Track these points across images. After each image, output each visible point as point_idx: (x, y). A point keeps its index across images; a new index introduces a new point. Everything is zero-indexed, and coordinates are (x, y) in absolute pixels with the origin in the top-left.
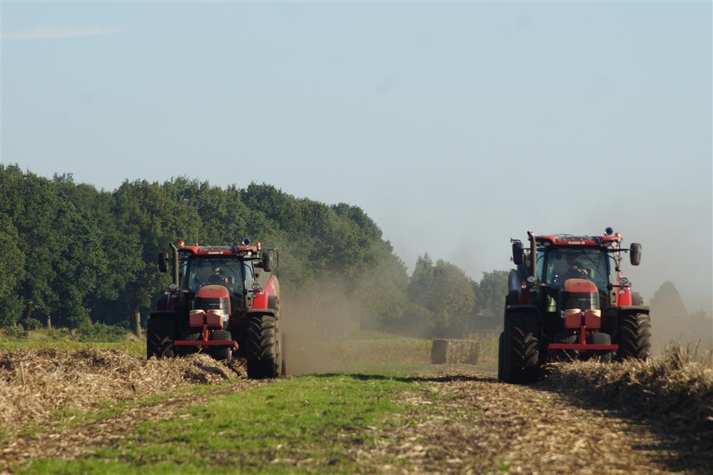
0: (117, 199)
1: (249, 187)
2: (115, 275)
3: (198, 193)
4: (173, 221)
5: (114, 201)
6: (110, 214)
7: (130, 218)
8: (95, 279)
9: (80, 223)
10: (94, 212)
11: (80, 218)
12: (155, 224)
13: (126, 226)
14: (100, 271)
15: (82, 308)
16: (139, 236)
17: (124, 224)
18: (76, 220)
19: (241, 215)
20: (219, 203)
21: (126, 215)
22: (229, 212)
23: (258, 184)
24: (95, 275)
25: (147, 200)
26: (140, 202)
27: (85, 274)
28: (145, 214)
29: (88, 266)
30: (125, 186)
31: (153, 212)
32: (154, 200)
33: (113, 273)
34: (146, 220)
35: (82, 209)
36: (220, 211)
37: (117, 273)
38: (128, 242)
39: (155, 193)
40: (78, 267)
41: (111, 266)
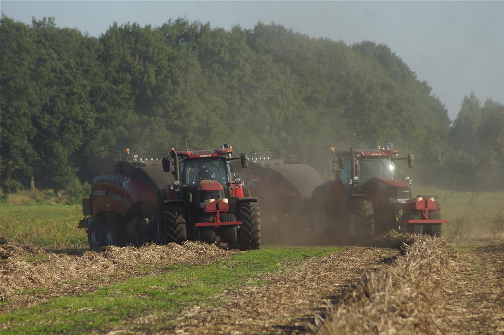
0: (105, 45)
1: (256, 27)
2: (104, 130)
3: (198, 36)
4: (169, 68)
5: (102, 47)
6: (97, 62)
7: (120, 65)
8: (81, 135)
9: (62, 72)
10: (78, 60)
11: (63, 67)
12: (148, 72)
13: (116, 75)
14: (87, 125)
15: (69, 167)
16: (130, 86)
17: (114, 73)
18: (58, 69)
19: (246, 60)
20: (221, 47)
21: (116, 63)
22: (233, 57)
23: (266, 23)
24: (81, 130)
25: (139, 46)
26: (130, 48)
27: (70, 129)
28: (137, 61)
29: (73, 120)
30: (114, 30)
31: (146, 58)
32: (147, 46)
33: (101, 128)
34: (138, 67)
35: (65, 57)
36: (222, 55)
37: (107, 127)
38: (117, 93)
39: (147, 38)
40: (62, 122)
41: (99, 120)
